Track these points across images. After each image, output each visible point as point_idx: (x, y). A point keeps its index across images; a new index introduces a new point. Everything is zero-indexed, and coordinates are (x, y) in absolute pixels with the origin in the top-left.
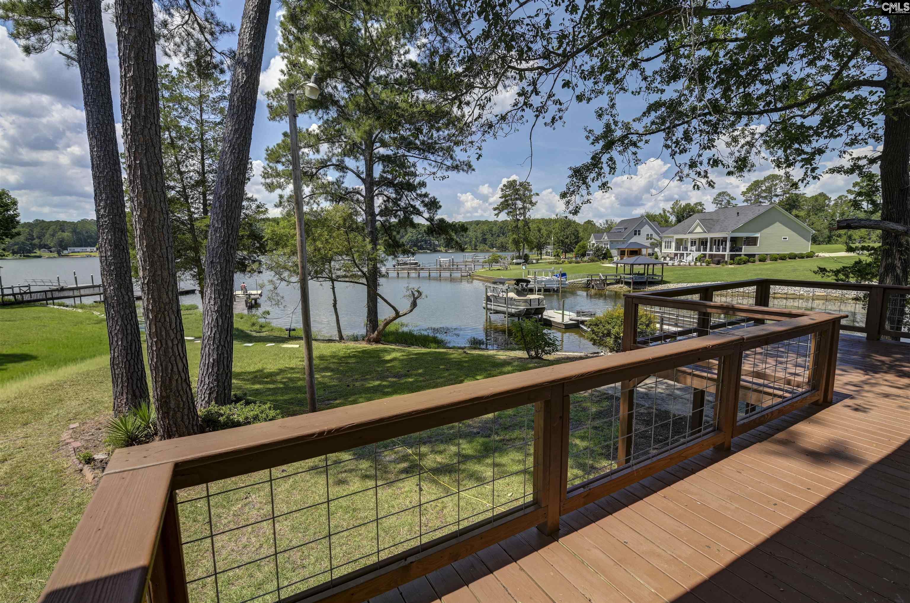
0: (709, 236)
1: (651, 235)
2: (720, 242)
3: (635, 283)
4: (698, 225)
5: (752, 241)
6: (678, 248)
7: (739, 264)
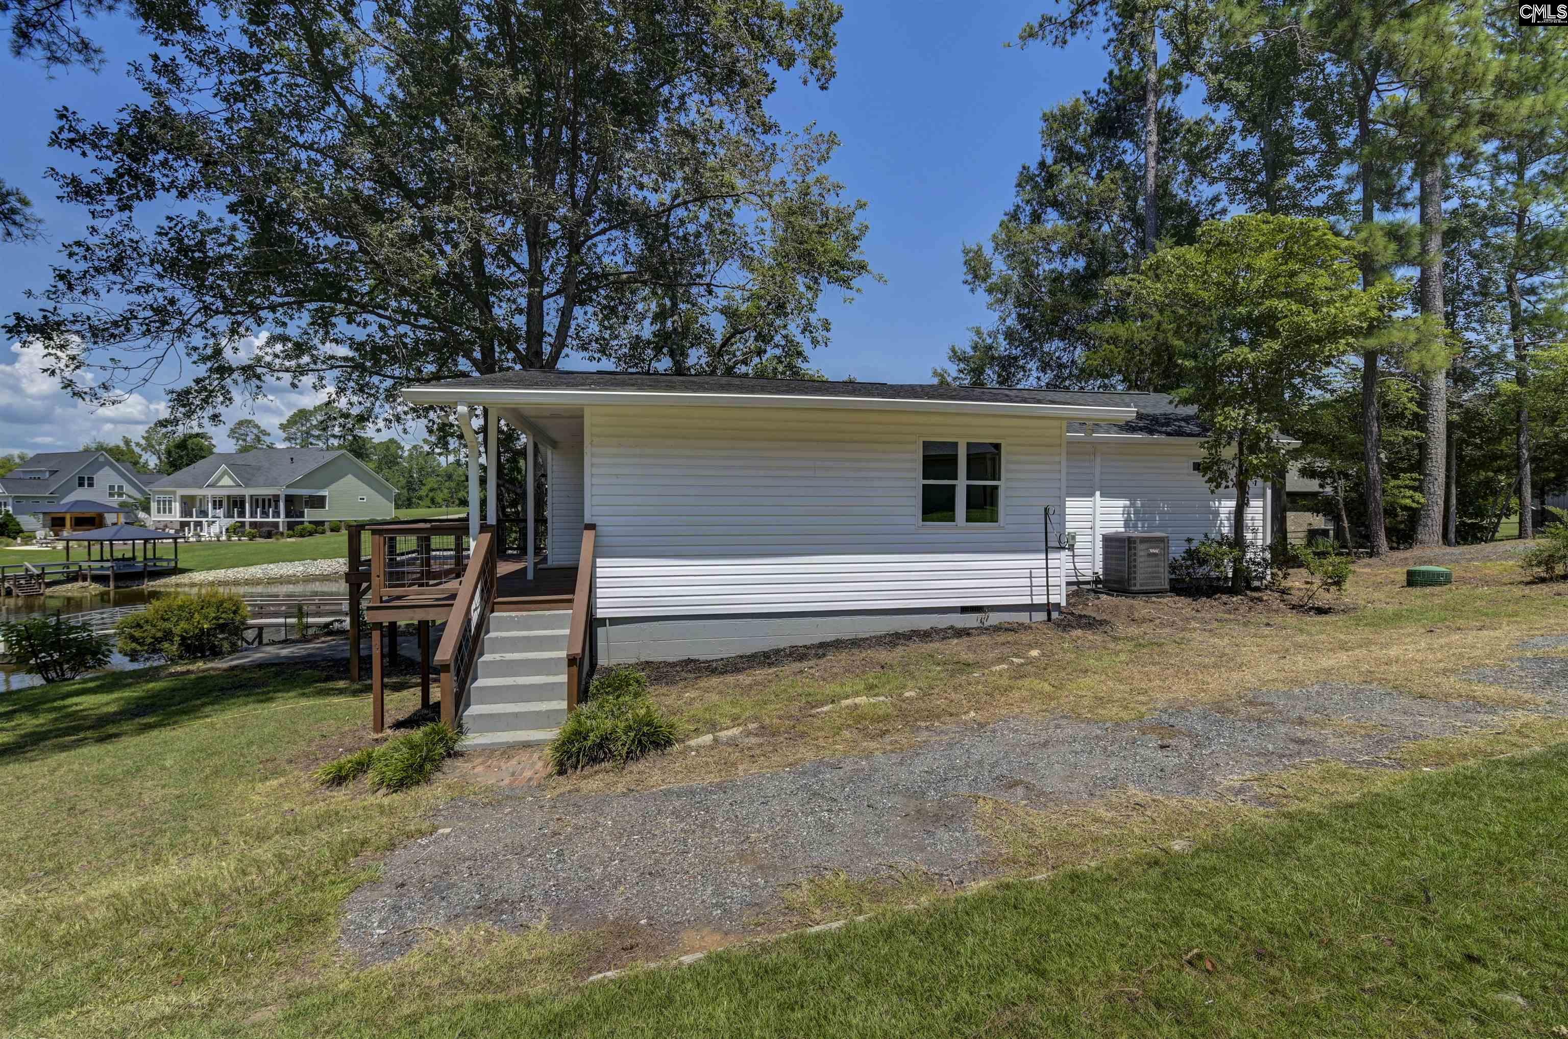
0: (247, 492)
1: (120, 487)
2: (264, 504)
3: (119, 577)
4: (225, 473)
5: (318, 502)
6: (186, 512)
7: (302, 536)
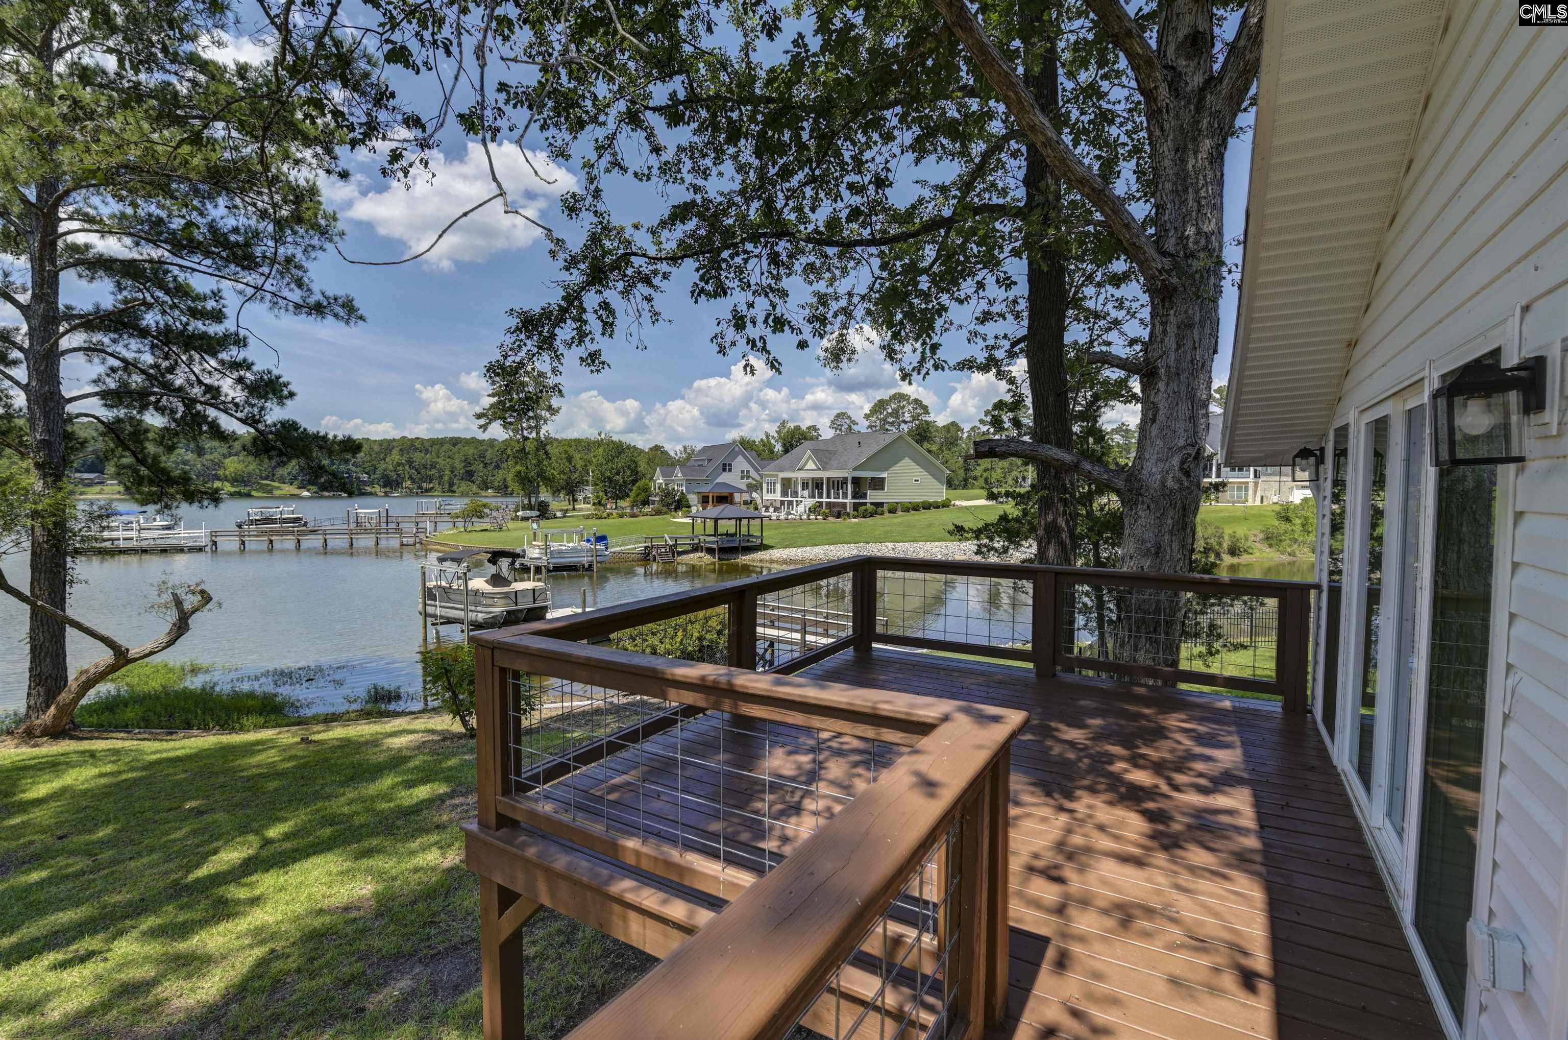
0: (824, 475)
1: (748, 472)
2: (838, 485)
3: (722, 550)
4: (810, 457)
5: (878, 484)
6: (784, 493)
7: (864, 517)
